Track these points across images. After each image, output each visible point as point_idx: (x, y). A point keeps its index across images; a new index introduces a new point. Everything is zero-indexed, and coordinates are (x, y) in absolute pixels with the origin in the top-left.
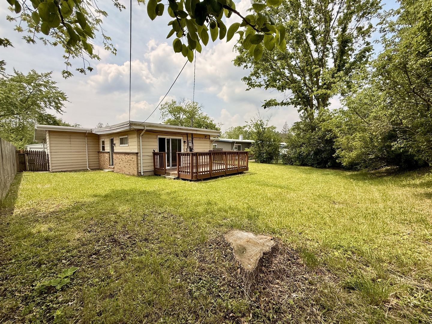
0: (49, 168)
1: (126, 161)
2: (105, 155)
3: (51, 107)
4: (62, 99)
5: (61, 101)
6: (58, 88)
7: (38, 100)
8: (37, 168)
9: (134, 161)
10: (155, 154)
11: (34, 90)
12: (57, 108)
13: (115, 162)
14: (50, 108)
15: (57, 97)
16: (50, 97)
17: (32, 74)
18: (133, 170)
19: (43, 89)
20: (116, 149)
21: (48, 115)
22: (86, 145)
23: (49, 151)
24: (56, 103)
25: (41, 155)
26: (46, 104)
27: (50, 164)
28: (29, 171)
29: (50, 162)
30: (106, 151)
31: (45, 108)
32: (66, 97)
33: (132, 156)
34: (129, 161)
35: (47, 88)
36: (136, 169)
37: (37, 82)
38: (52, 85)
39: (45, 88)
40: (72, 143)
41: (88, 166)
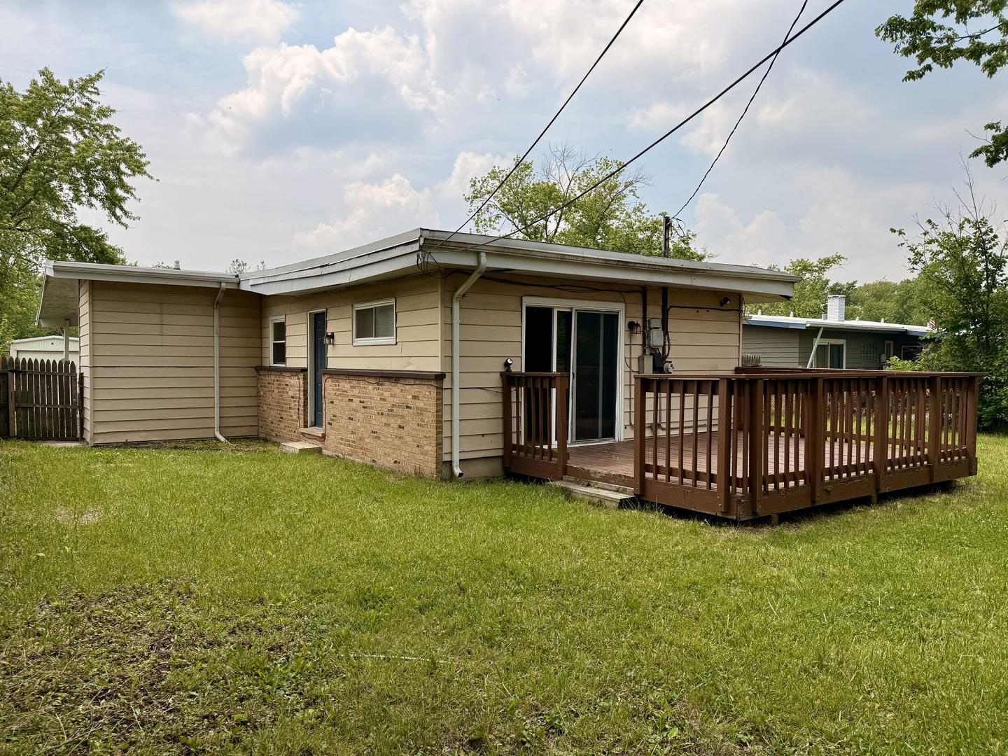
0: (82, 429)
1: (385, 410)
2: (287, 380)
3: (93, 200)
4: (129, 167)
5: (125, 178)
6: (118, 130)
7: (55, 177)
8: (44, 429)
9: (421, 411)
10: (509, 379)
11: (43, 141)
12: (113, 203)
13: (328, 411)
14: (92, 205)
15: (114, 161)
16: (92, 165)
17: (40, 84)
18: (418, 450)
19: (71, 136)
20: (337, 358)
21: (83, 229)
22: (217, 339)
23: (86, 361)
24: (110, 186)
25: (61, 377)
26: (76, 190)
27: (88, 415)
28: (19, 438)
29: (87, 404)
30: (291, 363)
31: (75, 205)
32: (143, 160)
33: (415, 390)
34: (401, 411)
35: (83, 133)
36: (430, 448)
37: (54, 114)
38: (99, 121)
39: (78, 133)
40: (167, 330)
41: (216, 424)
